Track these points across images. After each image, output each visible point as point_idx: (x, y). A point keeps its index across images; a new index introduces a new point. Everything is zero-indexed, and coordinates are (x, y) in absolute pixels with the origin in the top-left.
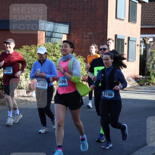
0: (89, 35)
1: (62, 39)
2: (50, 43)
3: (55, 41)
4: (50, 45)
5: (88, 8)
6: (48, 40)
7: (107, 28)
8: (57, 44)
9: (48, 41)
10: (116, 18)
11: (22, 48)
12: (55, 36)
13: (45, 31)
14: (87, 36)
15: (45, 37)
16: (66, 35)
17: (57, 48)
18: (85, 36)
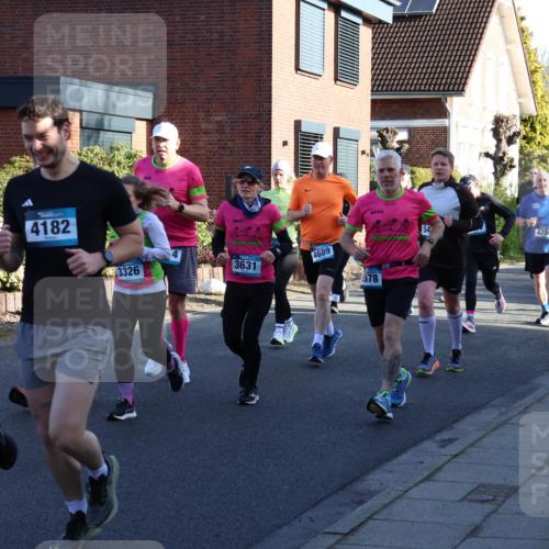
0: (217, 122)
1: (133, 135)
2: (97, 149)
3: (111, 143)
4: (97, 154)
5: (211, 40)
6: (89, 137)
7: (271, 102)
8: (118, 150)
9: (89, 140)
10: (297, 69)
11: (11, 163)
12: (109, 125)
13: (81, 112)
14: (211, 126)
15: (79, 129)
16: (144, 123)
17: (119, 163)
18: (204, 126)
